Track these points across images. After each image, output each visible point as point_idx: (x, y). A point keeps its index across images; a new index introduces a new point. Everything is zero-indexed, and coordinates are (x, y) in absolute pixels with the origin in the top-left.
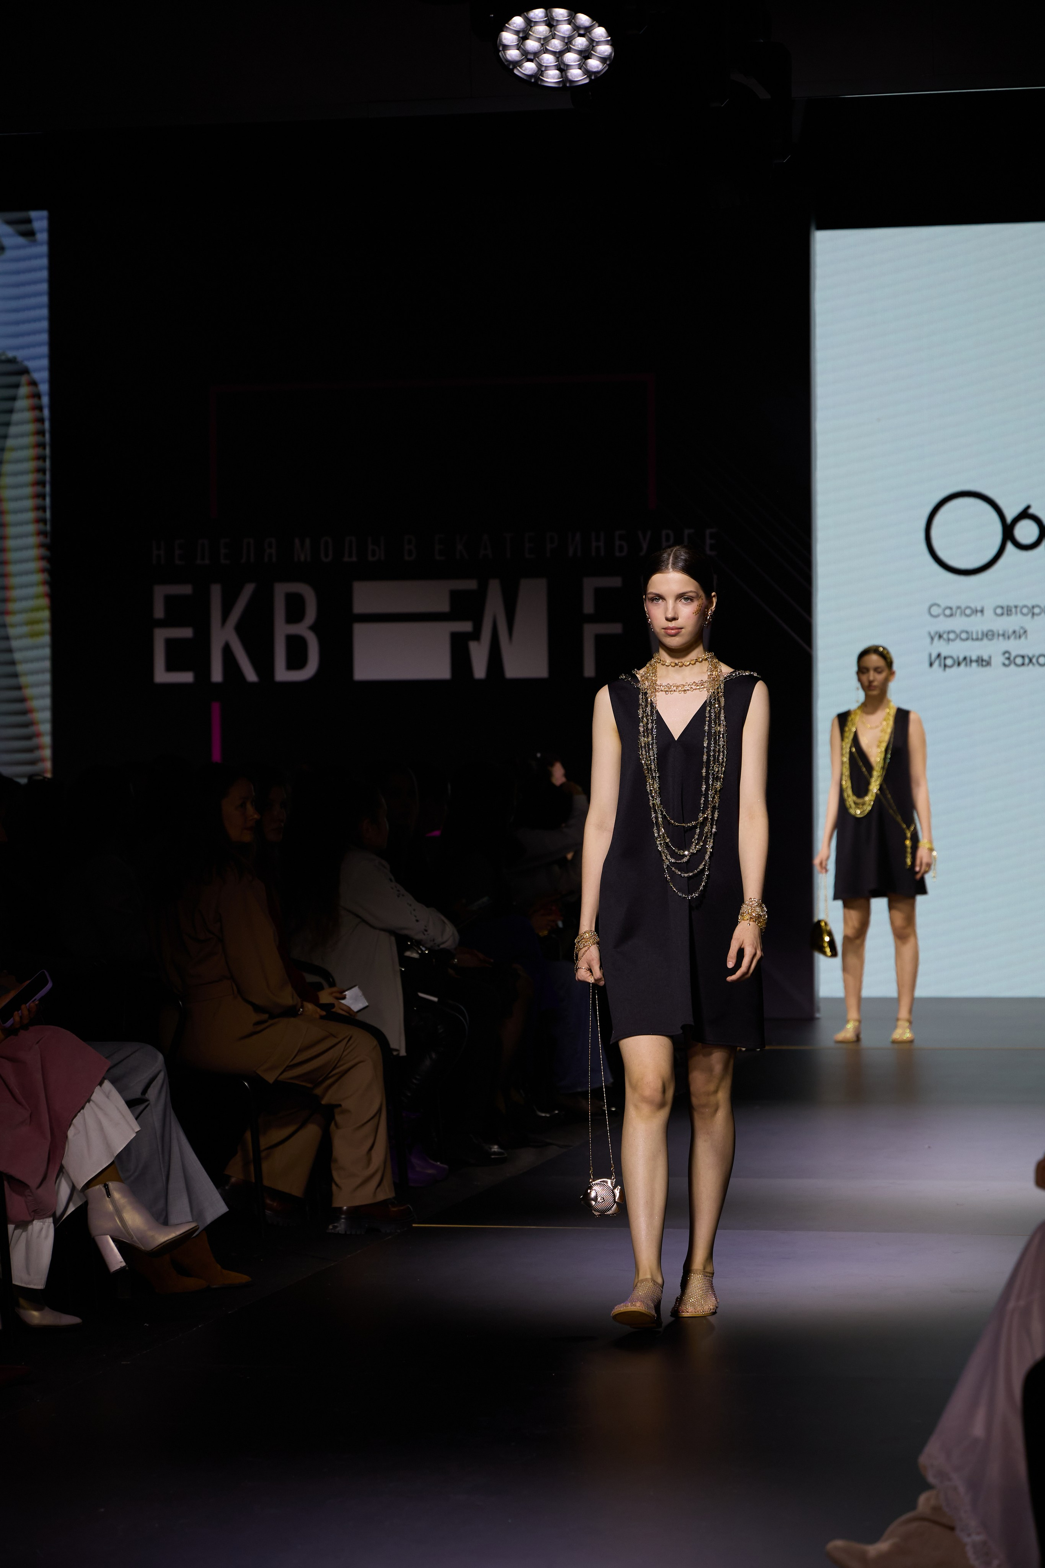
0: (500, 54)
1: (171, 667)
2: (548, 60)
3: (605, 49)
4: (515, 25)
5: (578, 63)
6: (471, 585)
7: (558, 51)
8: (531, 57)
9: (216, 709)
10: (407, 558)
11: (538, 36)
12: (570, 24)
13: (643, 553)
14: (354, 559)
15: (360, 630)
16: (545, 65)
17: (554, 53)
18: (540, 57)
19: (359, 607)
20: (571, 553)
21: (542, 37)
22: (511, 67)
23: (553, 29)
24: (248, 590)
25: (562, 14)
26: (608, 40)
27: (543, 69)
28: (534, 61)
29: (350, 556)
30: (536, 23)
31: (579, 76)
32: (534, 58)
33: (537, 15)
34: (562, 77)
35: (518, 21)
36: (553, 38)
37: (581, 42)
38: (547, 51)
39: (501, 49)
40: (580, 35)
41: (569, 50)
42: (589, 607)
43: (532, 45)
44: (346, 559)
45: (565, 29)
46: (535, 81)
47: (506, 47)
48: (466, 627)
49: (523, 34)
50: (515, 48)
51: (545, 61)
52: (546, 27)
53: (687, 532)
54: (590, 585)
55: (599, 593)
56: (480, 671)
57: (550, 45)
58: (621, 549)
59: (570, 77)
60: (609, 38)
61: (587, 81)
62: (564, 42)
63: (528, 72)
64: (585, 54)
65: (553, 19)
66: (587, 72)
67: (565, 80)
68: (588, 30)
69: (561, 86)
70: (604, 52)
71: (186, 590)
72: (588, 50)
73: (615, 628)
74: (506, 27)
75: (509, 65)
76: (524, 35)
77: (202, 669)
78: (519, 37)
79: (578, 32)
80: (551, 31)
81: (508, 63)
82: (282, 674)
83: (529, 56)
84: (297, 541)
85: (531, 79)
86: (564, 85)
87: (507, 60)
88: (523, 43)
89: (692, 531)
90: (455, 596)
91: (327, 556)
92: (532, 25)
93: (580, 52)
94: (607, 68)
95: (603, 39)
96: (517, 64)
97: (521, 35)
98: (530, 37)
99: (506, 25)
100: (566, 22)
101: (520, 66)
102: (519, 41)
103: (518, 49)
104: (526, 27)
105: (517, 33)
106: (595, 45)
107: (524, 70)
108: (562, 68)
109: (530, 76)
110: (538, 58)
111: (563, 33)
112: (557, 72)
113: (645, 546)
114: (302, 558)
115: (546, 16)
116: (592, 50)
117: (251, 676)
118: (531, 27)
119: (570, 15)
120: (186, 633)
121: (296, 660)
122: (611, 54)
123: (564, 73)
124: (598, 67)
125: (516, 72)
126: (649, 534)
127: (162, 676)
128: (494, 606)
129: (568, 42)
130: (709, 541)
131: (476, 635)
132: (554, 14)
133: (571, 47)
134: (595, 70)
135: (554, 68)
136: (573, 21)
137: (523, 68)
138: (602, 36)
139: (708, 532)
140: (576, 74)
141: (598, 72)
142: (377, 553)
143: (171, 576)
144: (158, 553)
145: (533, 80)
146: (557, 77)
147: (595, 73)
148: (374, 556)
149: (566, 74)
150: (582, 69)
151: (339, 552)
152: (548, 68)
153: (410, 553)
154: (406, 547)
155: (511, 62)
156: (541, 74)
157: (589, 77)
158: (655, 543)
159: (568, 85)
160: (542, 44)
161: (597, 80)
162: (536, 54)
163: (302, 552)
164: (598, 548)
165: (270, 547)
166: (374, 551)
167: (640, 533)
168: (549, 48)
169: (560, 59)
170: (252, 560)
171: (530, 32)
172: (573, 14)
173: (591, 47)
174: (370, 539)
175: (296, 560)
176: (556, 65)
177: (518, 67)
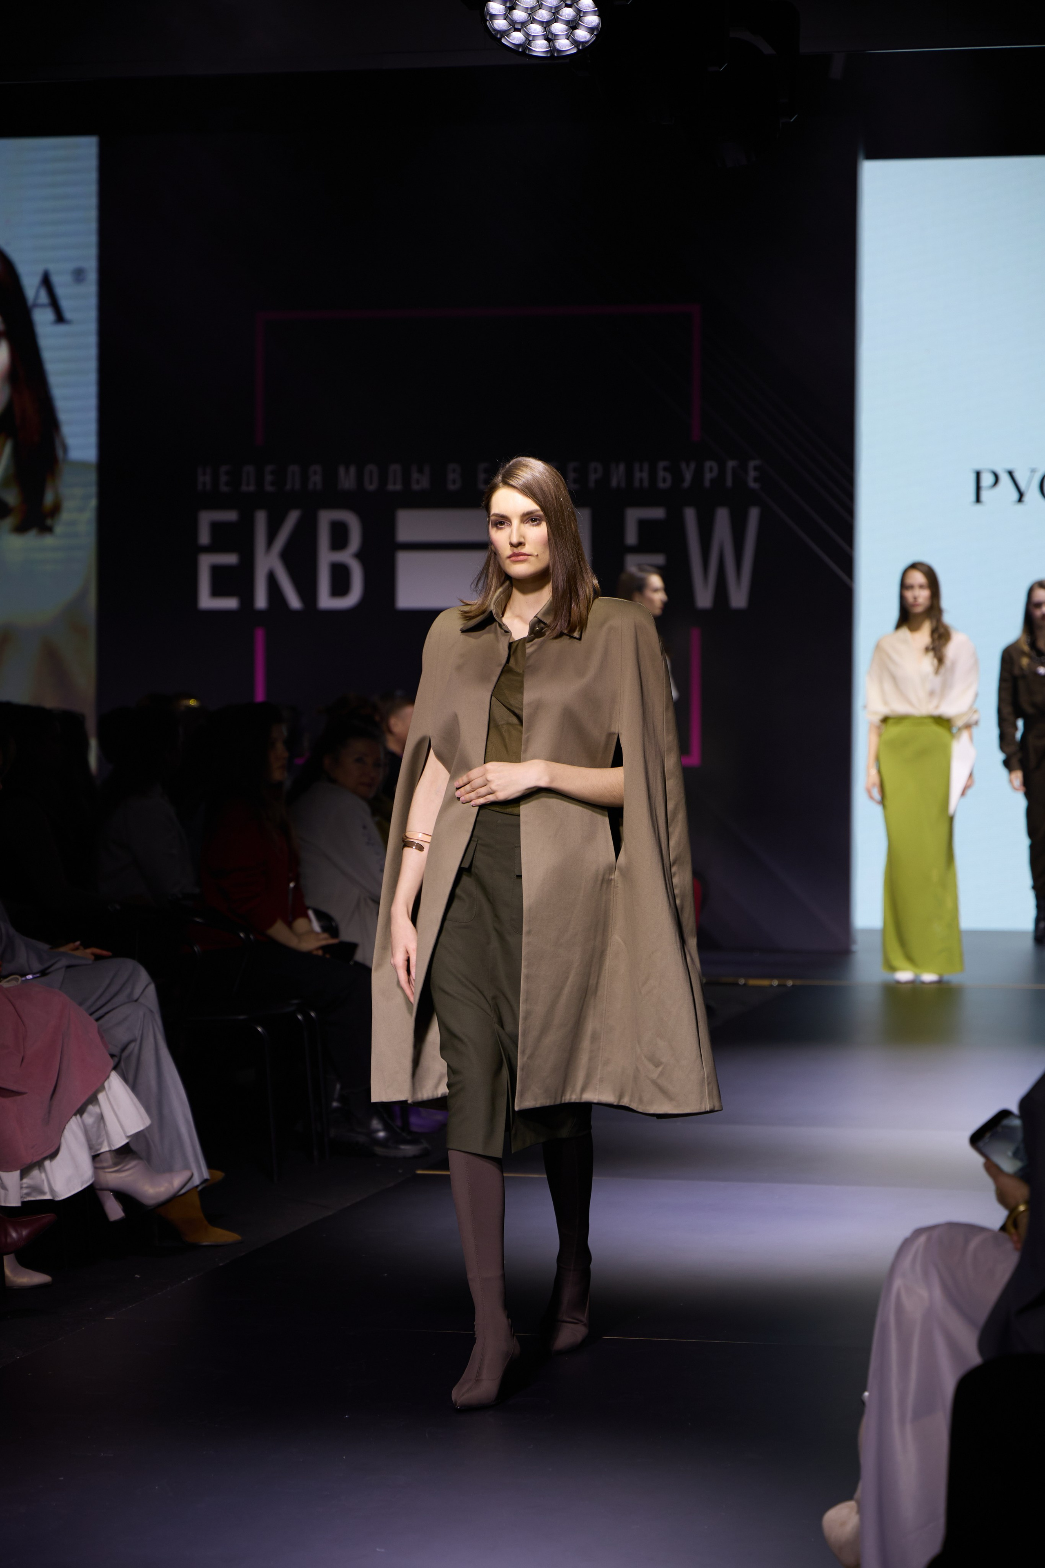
0: (488, 23)
1: (216, 592)
2: (535, 30)
3: (593, 20)
5: (566, 33)
7: (545, 21)
8: (519, 26)
9: (260, 635)
10: (451, 487)
11: (526, 7)
13: (685, 485)
14: (399, 487)
15: (402, 557)
16: (532, 34)
17: (541, 23)
18: (528, 27)
20: (614, 484)
21: (530, 7)
22: (499, 36)
24: (293, 518)
26: (596, 11)
27: (531, 38)
28: (522, 31)
29: (395, 484)
31: (567, 45)
32: (522, 27)
34: (550, 47)
36: (540, 9)
37: (568, 13)
38: (534, 21)
39: (488, 18)
40: (567, 6)
41: (555, 20)
42: (631, 538)
43: (519, 15)
44: (391, 487)
46: (523, 50)
47: (493, 17)
49: (510, 4)
50: (502, 18)
51: (532, 30)
53: (731, 464)
54: (633, 516)
55: (643, 524)
57: (537, 15)
58: (664, 480)
59: (558, 47)
60: (597, 9)
61: (575, 51)
62: (551, 12)
63: (517, 42)
64: (573, 25)
66: (575, 43)
67: (553, 50)
69: (549, 55)
70: (591, 22)
71: (231, 516)
72: (575, 20)
75: (497, 34)
77: (247, 596)
78: (506, 7)
79: (564, 2)
80: (538, 1)
81: (496, 32)
82: (326, 601)
83: (515, 26)
84: (342, 470)
85: (519, 49)
86: (552, 55)
87: (495, 30)
88: (511, 13)
89: (736, 463)
91: (371, 484)
93: (567, 23)
94: (594, 39)
95: (590, 10)
96: (505, 33)
97: (508, 5)
98: (517, 7)
101: (508, 36)
102: (507, 11)
103: (505, 19)
105: (504, 2)
106: (582, 15)
107: (512, 40)
108: (550, 38)
109: (519, 46)
110: (525, 27)
111: (551, 3)
112: (545, 42)
113: (688, 476)
114: (347, 487)
116: (579, 20)
117: (294, 602)
120: (231, 559)
121: (340, 587)
122: (598, 25)
123: (551, 43)
124: (585, 37)
125: (503, 41)
126: (693, 465)
127: (207, 601)
129: (555, 13)
130: (752, 474)
133: (558, 17)
134: (582, 40)
135: (541, 37)
137: (511, 38)
138: (591, 7)
139: (752, 464)
140: (563, 44)
141: (586, 42)
142: (421, 482)
143: (216, 502)
144: (204, 479)
145: (521, 50)
146: (544, 46)
147: (583, 42)
148: (418, 482)
149: (553, 44)
150: (570, 39)
151: (383, 480)
152: (536, 38)
153: (454, 482)
154: (451, 476)
155: (498, 32)
156: (530, 44)
157: (577, 47)
158: (698, 474)
159: (556, 55)
160: (529, 14)
161: (584, 51)
162: (524, 24)
163: (347, 480)
164: (641, 480)
165: (315, 475)
166: (418, 480)
167: (683, 464)
168: (536, 18)
169: (547, 29)
170: (297, 488)
171: (518, 2)
173: (578, 17)
174: (414, 468)
175: (341, 487)
176: (544, 35)
177: (506, 37)
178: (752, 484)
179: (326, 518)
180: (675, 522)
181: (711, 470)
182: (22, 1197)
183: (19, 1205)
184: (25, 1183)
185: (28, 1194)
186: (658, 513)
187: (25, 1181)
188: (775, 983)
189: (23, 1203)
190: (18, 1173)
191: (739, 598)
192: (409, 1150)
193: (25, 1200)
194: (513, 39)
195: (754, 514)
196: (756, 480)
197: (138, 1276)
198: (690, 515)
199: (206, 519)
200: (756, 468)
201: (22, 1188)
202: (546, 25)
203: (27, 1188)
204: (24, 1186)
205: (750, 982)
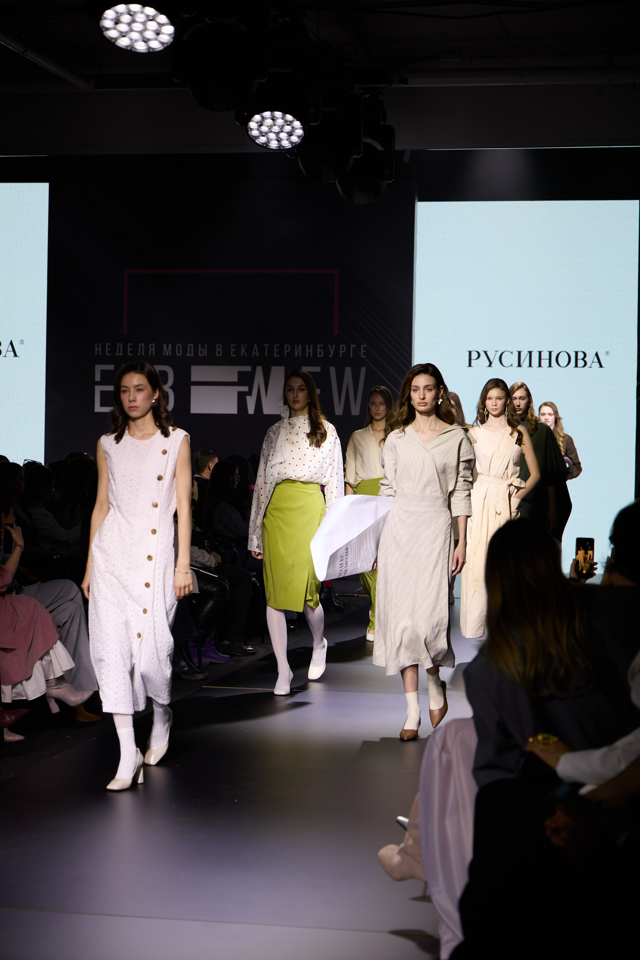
0: (249, 132)
1: (103, 404)
2: (272, 136)
3: (300, 132)
4: (256, 119)
5: (287, 138)
6: (248, 369)
7: (277, 132)
8: (264, 134)
10: (217, 355)
12: (282, 119)
13: (330, 356)
14: (192, 355)
15: (193, 389)
16: (270, 138)
17: (275, 133)
18: (268, 135)
19: (193, 379)
20: (296, 355)
21: (269, 125)
22: (254, 139)
23: (274, 121)
25: (279, 115)
26: (301, 128)
27: (270, 140)
28: (265, 136)
29: (190, 353)
32: (266, 135)
33: (267, 115)
34: (279, 144)
35: (257, 117)
36: (275, 126)
37: (288, 128)
38: (271, 132)
39: (249, 130)
40: (288, 125)
41: (282, 131)
43: (264, 129)
44: (188, 355)
45: (280, 122)
46: (265, 146)
47: (251, 129)
48: (245, 389)
50: (256, 130)
51: (270, 136)
52: (271, 120)
53: (352, 346)
56: (251, 410)
57: (273, 129)
58: (320, 353)
59: (283, 145)
60: (302, 127)
61: (291, 147)
62: (280, 127)
63: (263, 142)
64: (290, 134)
65: (274, 117)
66: (291, 143)
67: (280, 146)
68: (291, 122)
69: (278, 148)
70: (299, 133)
74: (252, 120)
76: (260, 124)
79: (286, 123)
80: (274, 122)
83: (262, 134)
84: (165, 345)
85: (264, 145)
87: (252, 136)
88: (260, 128)
89: (355, 346)
90: (240, 374)
91: (179, 353)
92: (265, 119)
93: (288, 133)
94: (300, 141)
95: (299, 127)
96: (257, 137)
97: (259, 124)
98: (263, 125)
99: (252, 119)
100: (281, 118)
102: (258, 126)
103: (258, 131)
104: (262, 120)
105: (257, 123)
106: (294, 129)
108: (279, 140)
109: (264, 143)
110: (267, 135)
111: (280, 123)
112: (277, 142)
113: (332, 352)
114: (167, 354)
115: (271, 115)
116: (293, 132)
118: (264, 120)
119: (283, 115)
120: (111, 388)
122: (302, 134)
123: (279, 143)
124: (296, 140)
125: (256, 141)
126: (334, 346)
127: (98, 408)
128: (259, 379)
129: (282, 127)
130: (362, 351)
131: (250, 393)
132: (275, 115)
133: (283, 131)
134: (294, 141)
136: (284, 118)
137: (260, 140)
138: (298, 125)
139: (362, 346)
140: (286, 144)
141: (296, 143)
142: (203, 352)
143: (103, 360)
144: (98, 349)
145: (265, 145)
146: (276, 144)
148: (202, 353)
149: (280, 143)
150: (289, 141)
151: (185, 351)
152: (272, 140)
153: (219, 353)
154: (217, 350)
155: (254, 137)
156: (269, 143)
157: (292, 144)
158: (337, 351)
159: (281, 148)
160: (269, 129)
161: (295, 147)
162: (266, 133)
163: (167, 351)
164: (309, 353)
165: (152, 348)
166: (202, 352)
167: (329, 346)
168: (272, 130)
169: (278, 136)
170: (143, 354)
171: (264, 123)
172: (284, 114)
173: (293, 130)
174: (200, 345)
175: (164, 354)
176: (276, 139)
177: (258, 139)
178: (362, 356)
180: (325, 374)
181: (343, 350)
182: (12, 698)
183: (11, 702)
184: (14, 691)
185: (15, 697)
186: (318, 369)
187: (14, 690)
189: (13, 701)
190: (11, 686)
191: (355, 411)
192: (199, 676)
193: (14, 699)
195: (363, 370)
196: (364, 354)
197: (69, 737)
198: (332, 370)
199: (99, 368)
200: (364, 348)
201: (12, 693)
202: (277, 134)
203: (15, 693)
204: (14, 692)
205: (360, 596)
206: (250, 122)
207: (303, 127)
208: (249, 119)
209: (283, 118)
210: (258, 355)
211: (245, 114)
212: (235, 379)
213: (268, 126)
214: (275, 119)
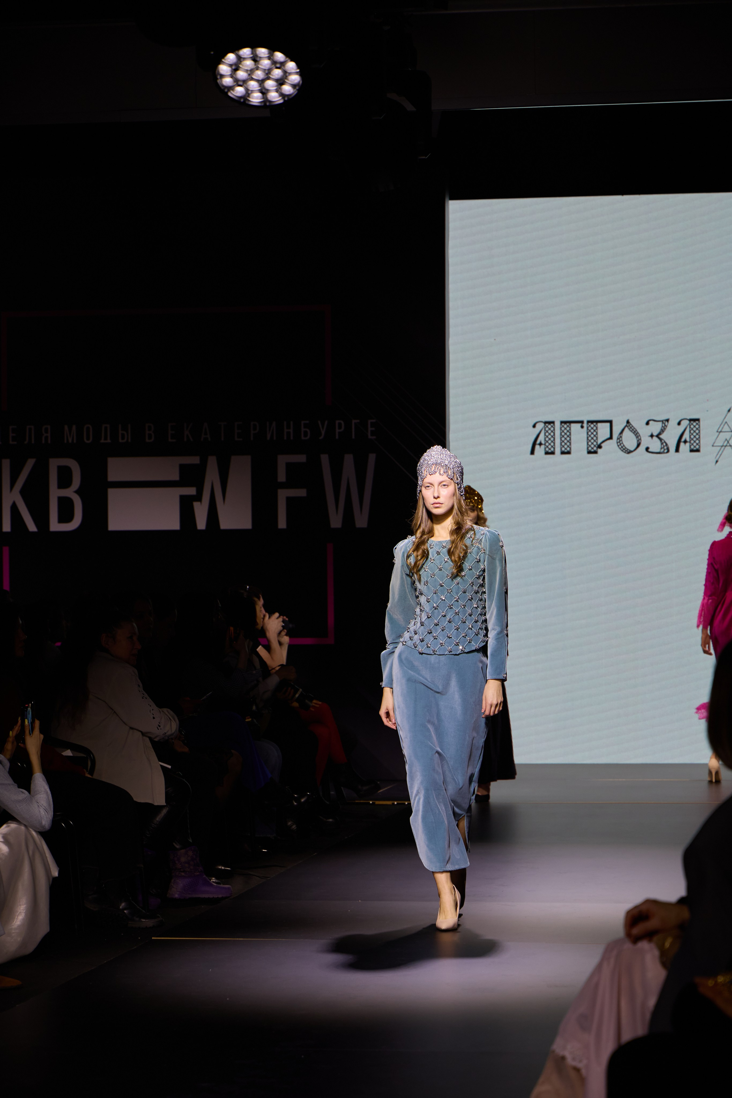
0: (218, 81)
2: (253, 85)
3: (295, 78)
4: (229, 60)
5: (276, 88)
6: (195, 460)
7: (260, 79)
8: (241, 83)
9: (6, 552)
10: (147, 441)
11: (246, 68)
12: (269, 60)
13: (321, 438)
14: (109, 441)
15: (112, 492)
16: (251, 89)
17: (257, 81)
18: (248, 84)
19: (112, 477)
20: (268, 438)
21: (249, 69)
22: (226, 90)
23: (257, 63)
24: (30, 463)
25: (263, 53)
26: (297, 72)
27: (250, 92)
29: (106, 439)
30: (244, 59)
31: (276, 97)
32: (243, 84)
33: (245, 53)
34: (263, 98)
35: (231, 57)
36: (257, 70)
37: (277, 73)
38: (252, 79)
39: (219, 77)
40: (277, 68)
41: (268, 78)
42: (282, 477)
43: (241, 74)
44: (102, 441)
45: (266, 63)
46: (243, 101)
47: (222, 76)
48: (192, 491)
50: (229, 77)
51: (251, 86)
52: (252, 62)
53: (354, 421)
54: (283, 460)
55: (289, 466)
56: (201, 524)
57: (254, 74)
58: (306, 435)
59: (269, 99)
60: (298, 70)
61: (282, 101)
62: (265, 72)
63: (239, 95)
64: (281, 82)
65: (257, 56)
66: (282, 95)
67: (266, 100)
68: (282, 64)
69: (263, 104)
70: (294, 80)
72: (282, 79)
73: (302, 493)
75: (224, 89)
76: (236, 68)
78: (232, 69)
79: (275, 65)
80: (255, 65)
82: (55, 526)
83: (238, 82)
84: (66, 428)
85: (241, 99)
86: (265, 104)
87: (223, 86)
88: (235, 73)
89: (358, 421)
90: (183, 469)
91: (88, 439)
92: (242, 60)
93: (277, 80)
94: (296, 92)
95: (294, 71)
96: (231, 88)
97: (234, 67)
98: (240, 69)
99: (223, 60)
100: (267, 58)
101: (233, 90)
102: (232, 71)
103: (231, 78)
104: (237, 62)
105: (231, 66)
106: (287, 75)
108: (264, 92)
109: (240, 97)
110: (246, 84)
111: (265, 66)
112: (260, 95)
113: (323, 433)
114: (70, 441)
115: (252, 53)
116: (286, 78)
117: (32, 527)
118: (241, 62)
119: (269, 53)
121: (65, 516)
122: (299, 82)
123: (265, 96)
124: (290, 91)
125: (230, 94)
126: (326, 422)
128: (212, 475)
129: (268, 73)
130: (370, 429)
131: (198, 498)
132: (258, 53)
133: (270, 77)
134: (287, 93)
135: (257, 91)
136: (272, 57)
137: (235, 92)
138: (293, 69)
139: (370, 421)
140: (274, 96)
141: (290, 95)
142: (125, 437)
146: (259, 98)
147: (288, 95)
148: (123, 438)
150: (279, 92)
151: (97, 436)
152: (254, 92)
153: (150, 437)
154: (147, 432)
155: (226, 87)
156: (248, 96)
157: (283, 98)
158: (331, 429)
159: (268, 104)
160: (249, 75)
161: (289, 101)
162: (244, 81)
163: (70, 435)
164: (289, 433)
165: (46, 432)
166: (123, 435)
167: (319, 422)
168: (254, 77)
169: (262, 85)
170: (33, 442)
171: (240, 66)
172: (272, 52)
173: (285, 76)
174: (120, 426)
175: (65, 441)
176: (259, 90)
177: (232, 91)
178: (370, 437)
179: (54, 464)
180: (314, 465)
181: (340, 427)
186: (302, 458)
188: (396, 803)
191: (361, 521)
192: (147, 923)
194: (236, 93)
195: (372, 458)
196: (373, 433)
198: (325, 459)
200: (372, 425)
202: (261, 82)
205: (377, 803)
206: (219, 64)
207: (300, 71)
208: (219, 60)
209: (269, 58)
210: (209, 439)
211: (212, 54)
212: (175, 477)
213: (247, 71)
214: (258, 59)
